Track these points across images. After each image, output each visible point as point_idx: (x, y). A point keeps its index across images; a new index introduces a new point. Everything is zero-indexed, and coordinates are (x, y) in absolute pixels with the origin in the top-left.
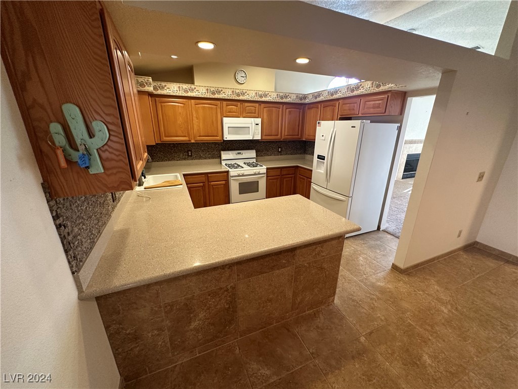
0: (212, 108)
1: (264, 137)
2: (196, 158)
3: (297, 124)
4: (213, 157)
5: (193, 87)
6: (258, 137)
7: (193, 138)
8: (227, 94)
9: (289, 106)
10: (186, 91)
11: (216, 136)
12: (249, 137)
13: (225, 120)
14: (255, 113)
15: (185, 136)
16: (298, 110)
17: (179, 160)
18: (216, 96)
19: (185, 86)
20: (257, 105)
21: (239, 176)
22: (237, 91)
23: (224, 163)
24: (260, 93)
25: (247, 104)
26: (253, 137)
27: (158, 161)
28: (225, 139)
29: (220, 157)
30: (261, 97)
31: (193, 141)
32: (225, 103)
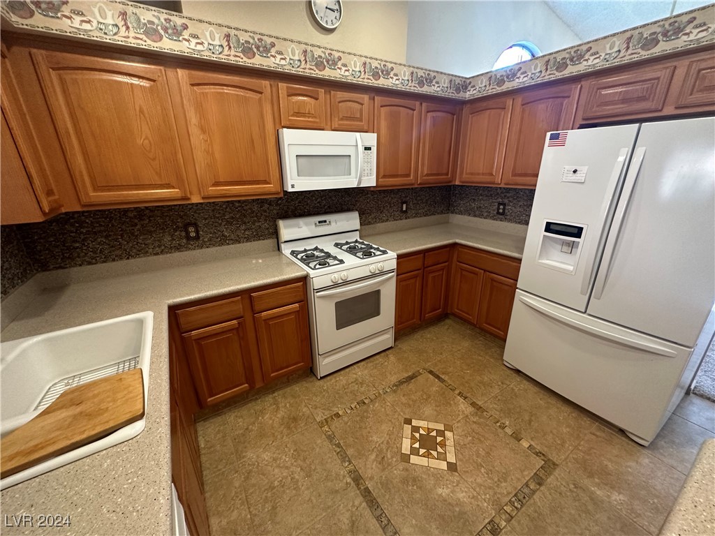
0: (247, 100)
1: (381, 181)
2: (211, 243)
4: (258, 236)
5: (177, 20)
6: (370, 181)
7: (195, 190)
8: (285, 59)
9: (434, 105)
10: (153, 33)
11: (265, 182)
12: (349, 182)
13: (288, 136)
14: (361, 121)
15: (168, 186)
17: (162, 252)
18: (258, 62)
19: (146, 13)
20: (365, 98)
21: (336, 285)
22: (318, 52)
23: (286, 250)
24: (375, 64)
25: (341, 95)
26: (360, 182)
27: (90, 263)
28: (290, 190)
29: (275, 234)
30: (376, 75)
31: (196, 199)
32: (283, 86)
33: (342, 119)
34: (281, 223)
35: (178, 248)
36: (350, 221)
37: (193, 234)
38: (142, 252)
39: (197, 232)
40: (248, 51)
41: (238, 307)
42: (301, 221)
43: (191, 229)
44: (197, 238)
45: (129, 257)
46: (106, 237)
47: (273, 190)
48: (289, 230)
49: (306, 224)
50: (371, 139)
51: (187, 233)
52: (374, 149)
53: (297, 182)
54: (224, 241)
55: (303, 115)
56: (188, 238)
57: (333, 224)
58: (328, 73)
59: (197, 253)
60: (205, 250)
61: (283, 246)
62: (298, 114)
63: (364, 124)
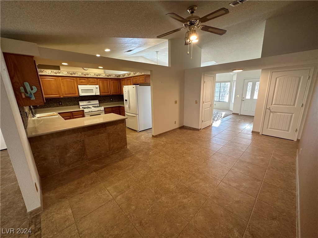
0: (71, 81)
1: (101, 94)
2: (64, 106)
3: (118, 88)
4: (75, 105)
5: (60, 71)
6: (98, 94)
7: (62, 95)
8: (79, 74)
9: (112, 80)
10: (56, 73)
11: (75, 94)
12: (94, 94)
13: (79, 86)
14: (95, 83)
15: (57, 95)
16: (117, 81)
17: (54, 107)
18: (73, 75)
19: (55, 71)
20: (96, 79)
21: (89, 112)
22: (84, 73)
23: (81, 107)
24: (97, 74)
25: (90, 79)
26: (96, 94)
27: (40, 108)
28: (80, 95)
29: (79, 104)
30: (97, 76)
31: (62, 97)
32: (78, 78)
33: (91, 83)
34: (80, 102)
35: (58, 106)
40: (71, 74)
41: (69, 114)
42: (84, 102)
47: (77, 95)
48: (81, 103)
50: (98, 86)
51: (59, 104)
52: (98, 88)
53: (82, 94)
55: (83, 83)
56: (60, 104)
57: (92, 102)
58: (87, 76)
61: (80, 106)
62: (81, 83)
63: (96, 84)
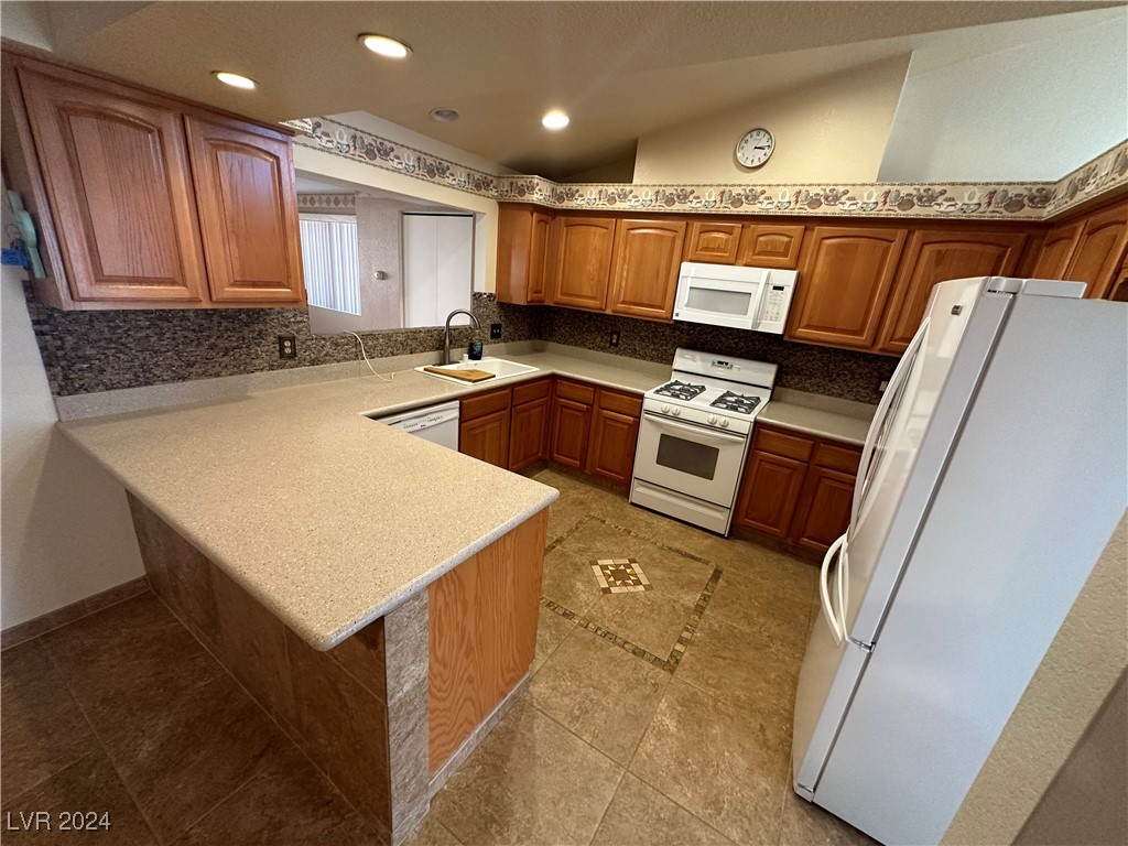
0: (662, 236)
5: (627, 188)
10: (612, 200)
11: (662, 308)
13: (689, 268)
21: (664, 415)
25: (762, 228)
26: (756, 324)
28: (675, 317)
32: (697, 225)
33: (758, 254)
34: (678, 351)
35: (603, 349)
36: (765, 374)
37: (614, 341)
38: (582, 344)
39: (618, 340)
40: (670, 201)
41: (589, 395)
42: (698, 355)
43: (615, 337)
44: (616, 345)
45: (576, 345)
46: (570, 328)
47: (664, 316)
48: (682, 360)
49: (703, 360)
50: (788, 278)
51: (612, 339)
52: (789, 291)
53: (685, 313)
54: (634, 354)
55: (713, 250)
56: (611, 343)
57: (737, 369)
58: (745, 209)
59: (612, 356)
60: (618, 356)
61: (672, 374)
62: (706, 249)
63: (785, 259)
